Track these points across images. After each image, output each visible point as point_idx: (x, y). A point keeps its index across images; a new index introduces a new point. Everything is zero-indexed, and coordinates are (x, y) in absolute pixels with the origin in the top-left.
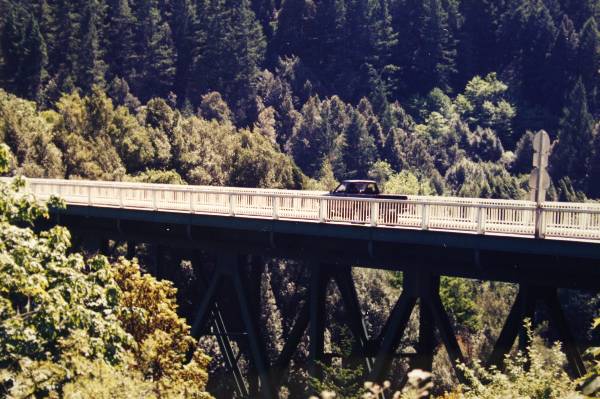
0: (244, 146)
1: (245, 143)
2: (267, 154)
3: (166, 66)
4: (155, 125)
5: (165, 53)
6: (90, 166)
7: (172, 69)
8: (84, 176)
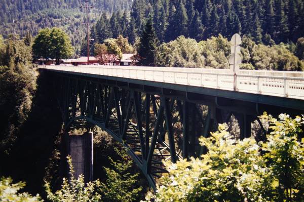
0: (279, 54)
1: (279, 53)
2: (287, 56)
3: (286, 29)
4: (245, 47)
5: (286, 25)
6: (214, 63)
7: (288, 31)
8: (211, 66)
